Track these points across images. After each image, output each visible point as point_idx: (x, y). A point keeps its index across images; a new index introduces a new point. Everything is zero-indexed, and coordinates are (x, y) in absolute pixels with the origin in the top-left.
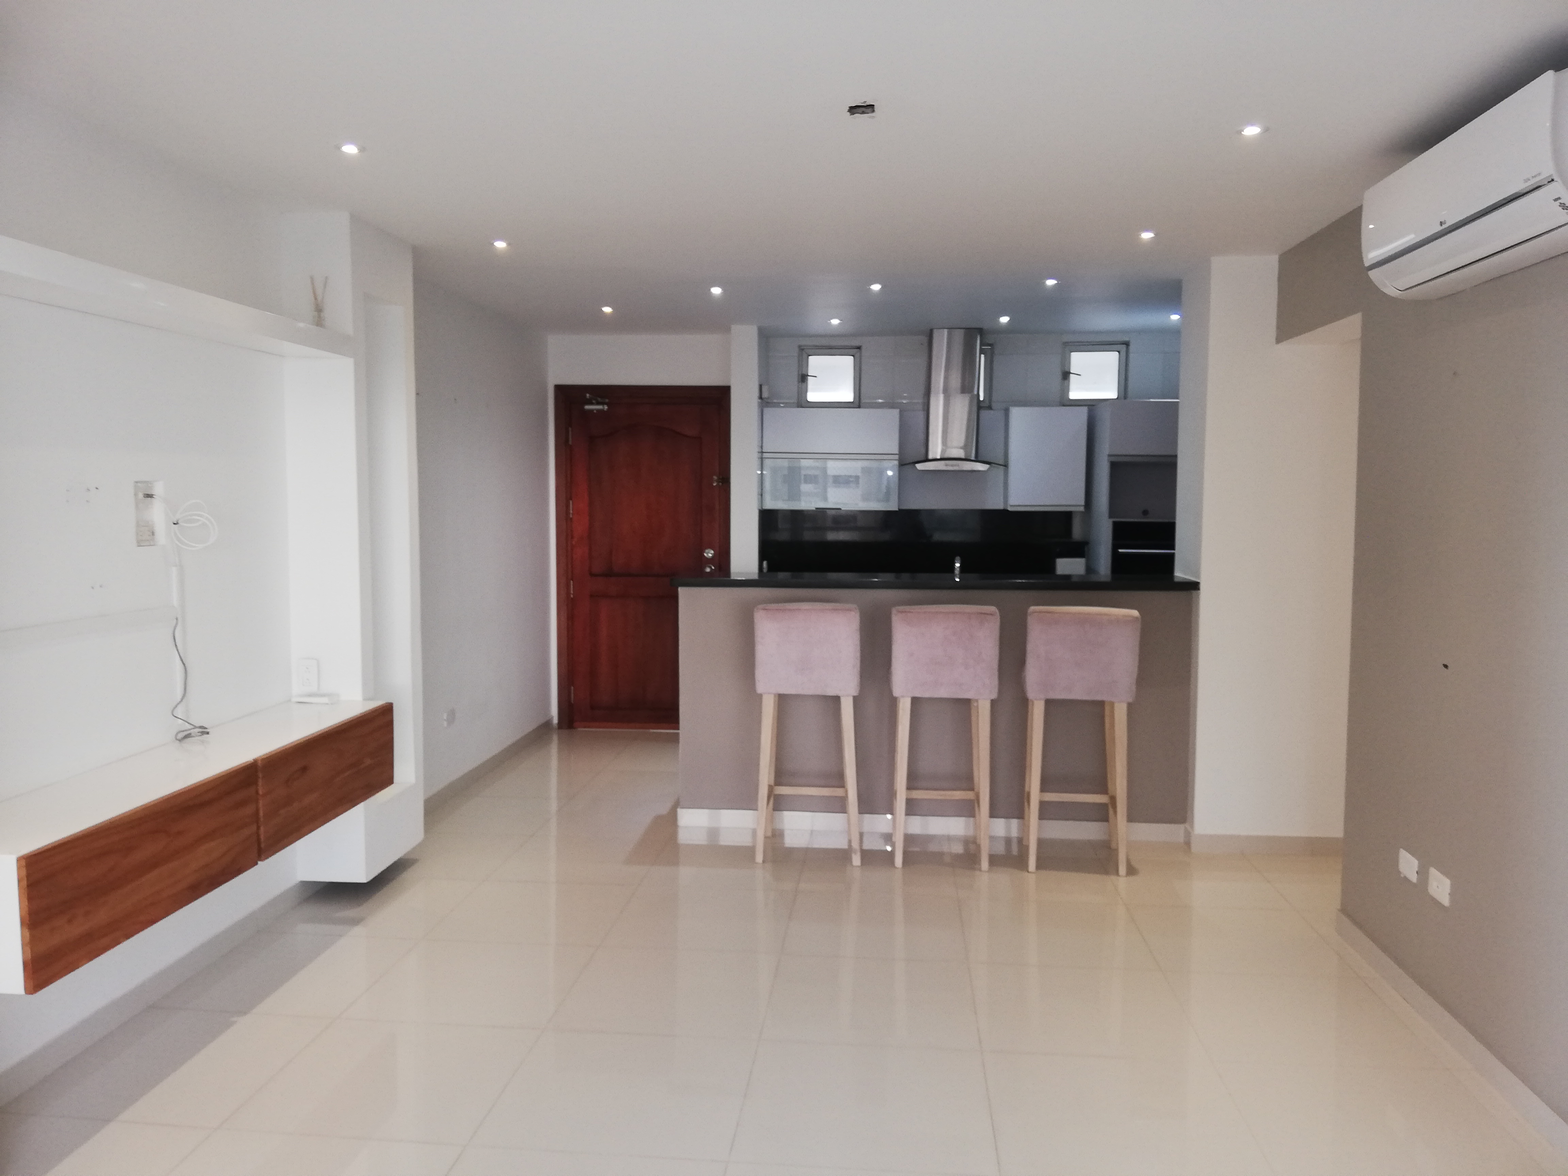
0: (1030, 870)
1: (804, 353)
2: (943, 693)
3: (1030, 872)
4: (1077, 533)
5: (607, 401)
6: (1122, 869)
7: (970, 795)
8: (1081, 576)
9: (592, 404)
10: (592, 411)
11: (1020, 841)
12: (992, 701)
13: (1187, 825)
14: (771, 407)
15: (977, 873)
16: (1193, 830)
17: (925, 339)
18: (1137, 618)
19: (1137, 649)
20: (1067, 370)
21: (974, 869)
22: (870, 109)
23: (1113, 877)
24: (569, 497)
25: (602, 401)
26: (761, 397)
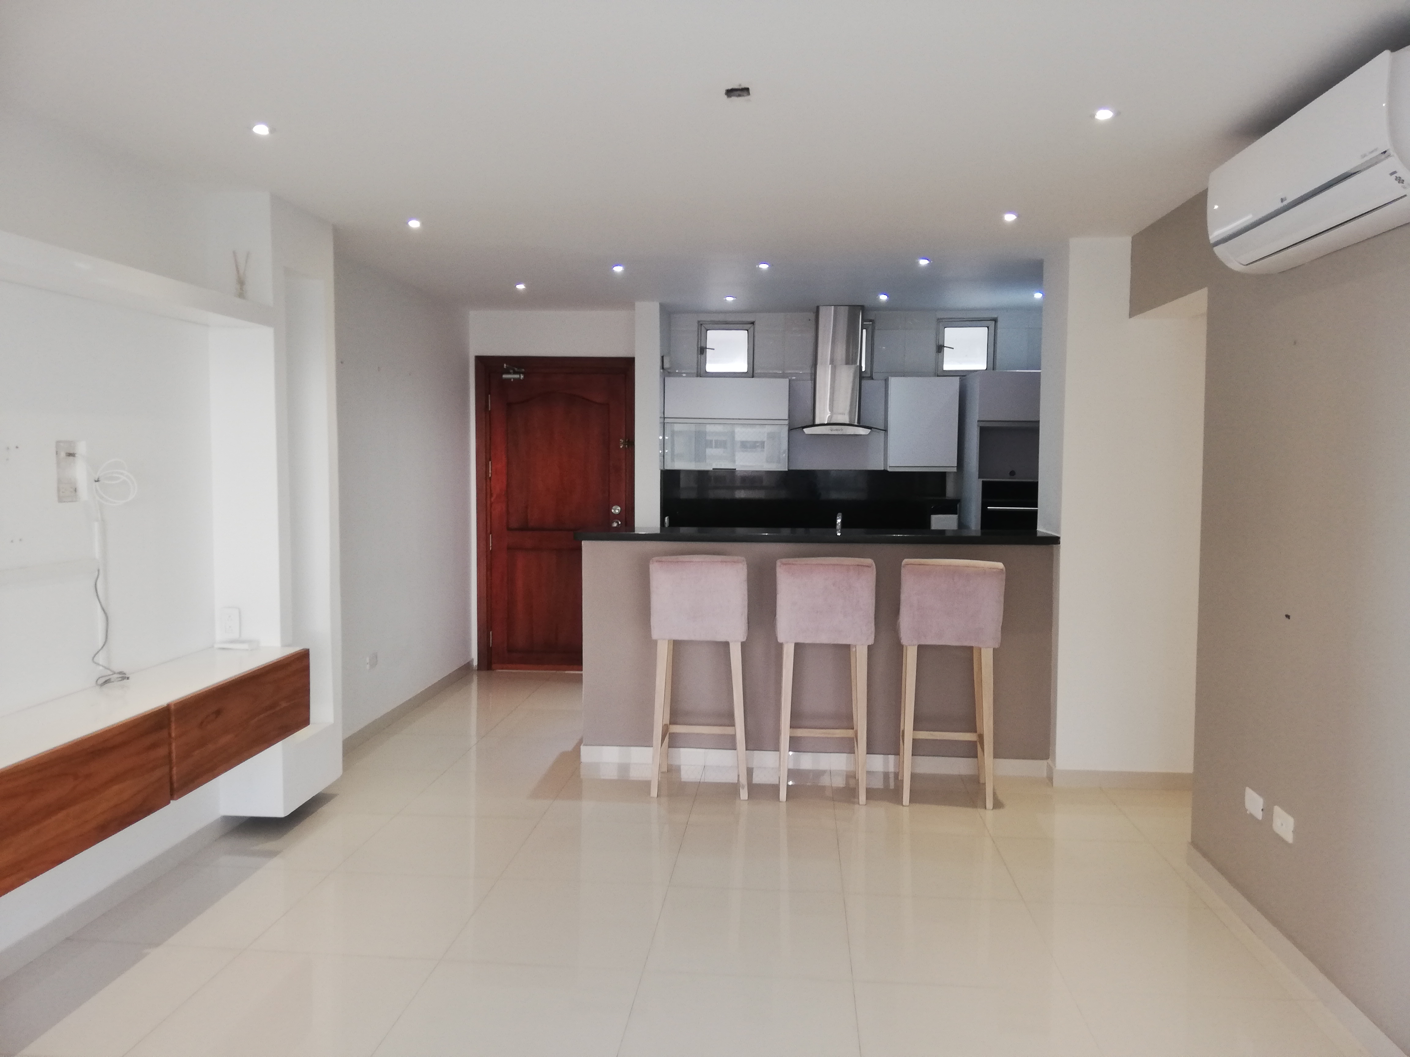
0: (904, 804)
1: (703, 327)
2: (824, 638)
3: (905, 806)
4: (950, 492)
5: (523, 370)
6: (989, 803)
7: (849, 733)
8: (953, 531)
9: (509, 373)
10: (510, 379)
11: (896, 775)
12: (868, 646)
13: (1049, 761)
14: (672, 376)
15: (857, 806)
16: (1055, 765)
17: (812, 316)
18: (1002, 570)
19: (1002, 599)
20: (941, 343)
21: (854, 803)
22: (745, 93)
23: (981, 811)
24: (488, 459)
25: (519, 371)
26: (663, 368)
